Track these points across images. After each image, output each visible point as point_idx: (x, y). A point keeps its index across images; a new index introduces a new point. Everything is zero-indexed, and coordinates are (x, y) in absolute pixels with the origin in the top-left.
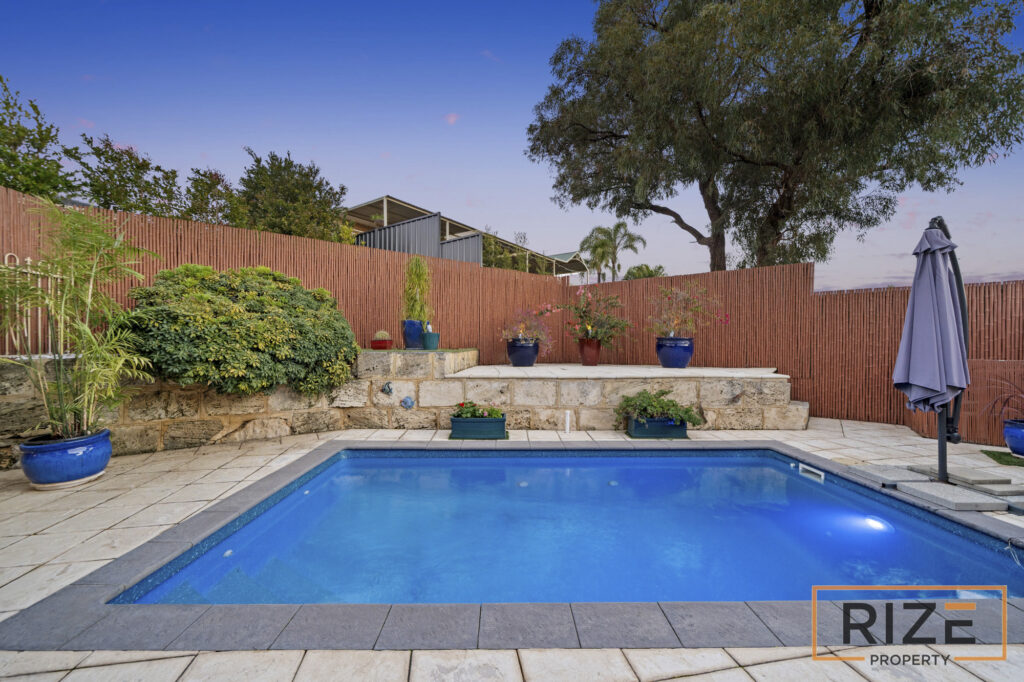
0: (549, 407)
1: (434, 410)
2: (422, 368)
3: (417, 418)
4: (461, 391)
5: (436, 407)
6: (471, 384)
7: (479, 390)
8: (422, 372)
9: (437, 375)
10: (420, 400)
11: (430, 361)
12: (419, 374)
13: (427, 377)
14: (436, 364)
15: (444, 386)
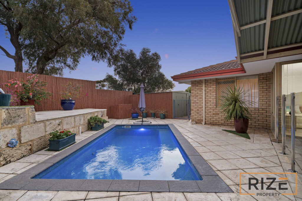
0: (73, 128)
1: (30, 143)
2: (21, 118)
3: (19, 151)
4: (43, 128)
5: (31, 141)
6: (48, 123)
7: (51, 125)
8: (21, 120)
9: (31, 121)
10: (22, 139)
11: (27, 113)
12: (20, 122)
13: (25, 123)
14: (30, 114)
15: (35, 126)
